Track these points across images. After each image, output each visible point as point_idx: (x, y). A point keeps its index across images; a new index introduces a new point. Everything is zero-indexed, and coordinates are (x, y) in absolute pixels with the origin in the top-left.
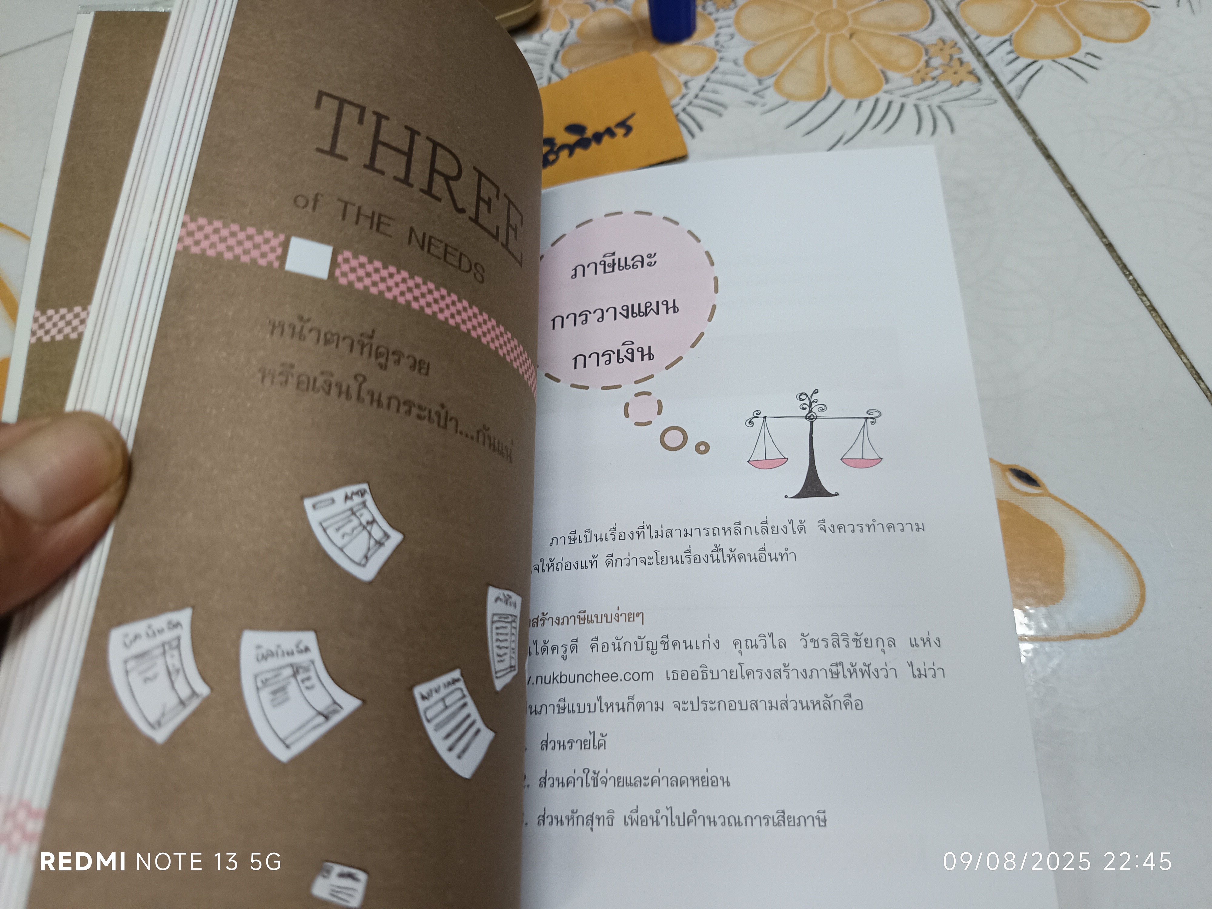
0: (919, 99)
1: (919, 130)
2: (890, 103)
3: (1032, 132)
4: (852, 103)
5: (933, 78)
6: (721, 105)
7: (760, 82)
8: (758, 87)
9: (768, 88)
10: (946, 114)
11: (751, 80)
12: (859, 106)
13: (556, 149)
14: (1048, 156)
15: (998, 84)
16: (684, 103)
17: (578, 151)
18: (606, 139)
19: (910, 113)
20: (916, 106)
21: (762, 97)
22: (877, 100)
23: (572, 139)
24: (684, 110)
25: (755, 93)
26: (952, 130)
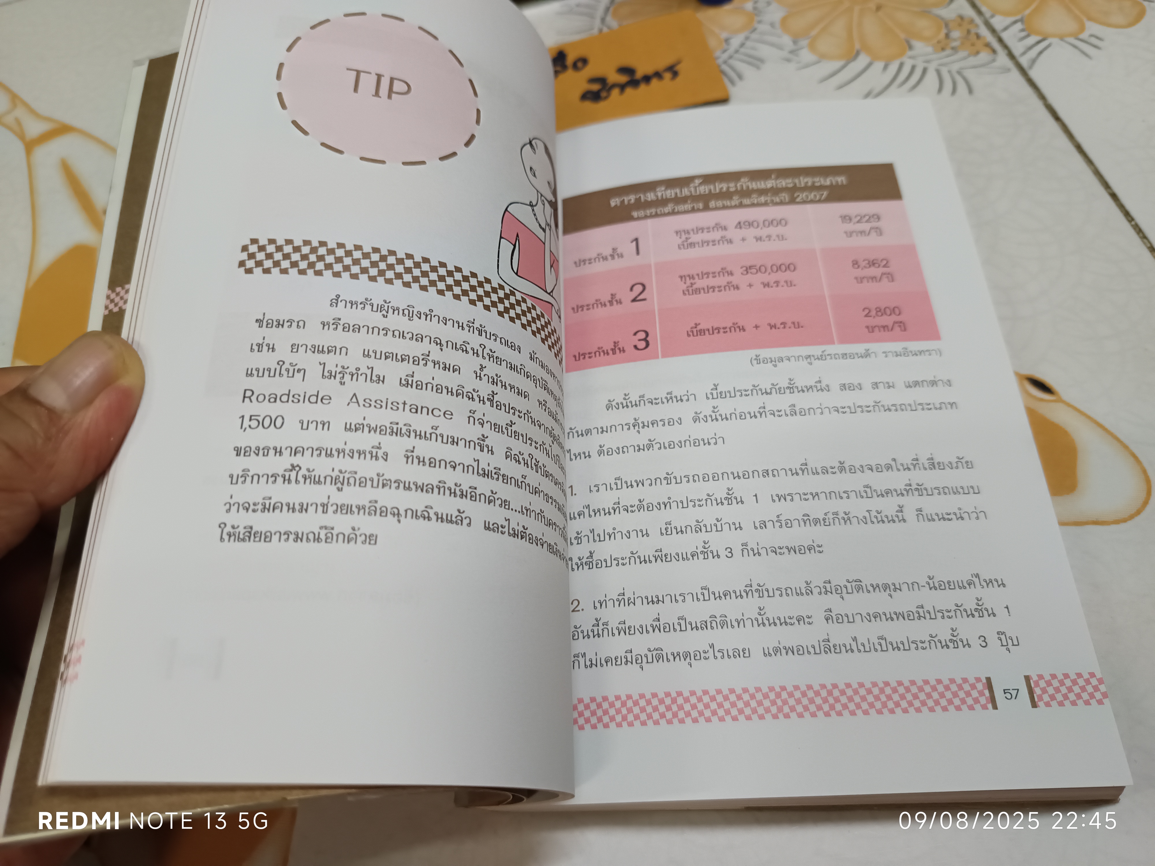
0: (940, 65)
1: (940, 90)
2: (913, 67)
3: (1042, 97)
4: (880, 65)
5: (953, 48)
6: (759, 60)
7: (795, 43)
8: (793, 47)
9: (802, 48)
10: (964, 79)
11: (787, 41)
12: (885, 68)
13: (607, 87)
14: (1057, 118)
15: (1011, 56)
16: (725, 56)
17: (629, 91)
18: (654, 82)
19: (931, 78)
20: (938, 71)
21: (797, 55)
22: (902, 64)
23: (623, 79)
24: (725, 62)
25: (791, 52)
26: (971, 92)
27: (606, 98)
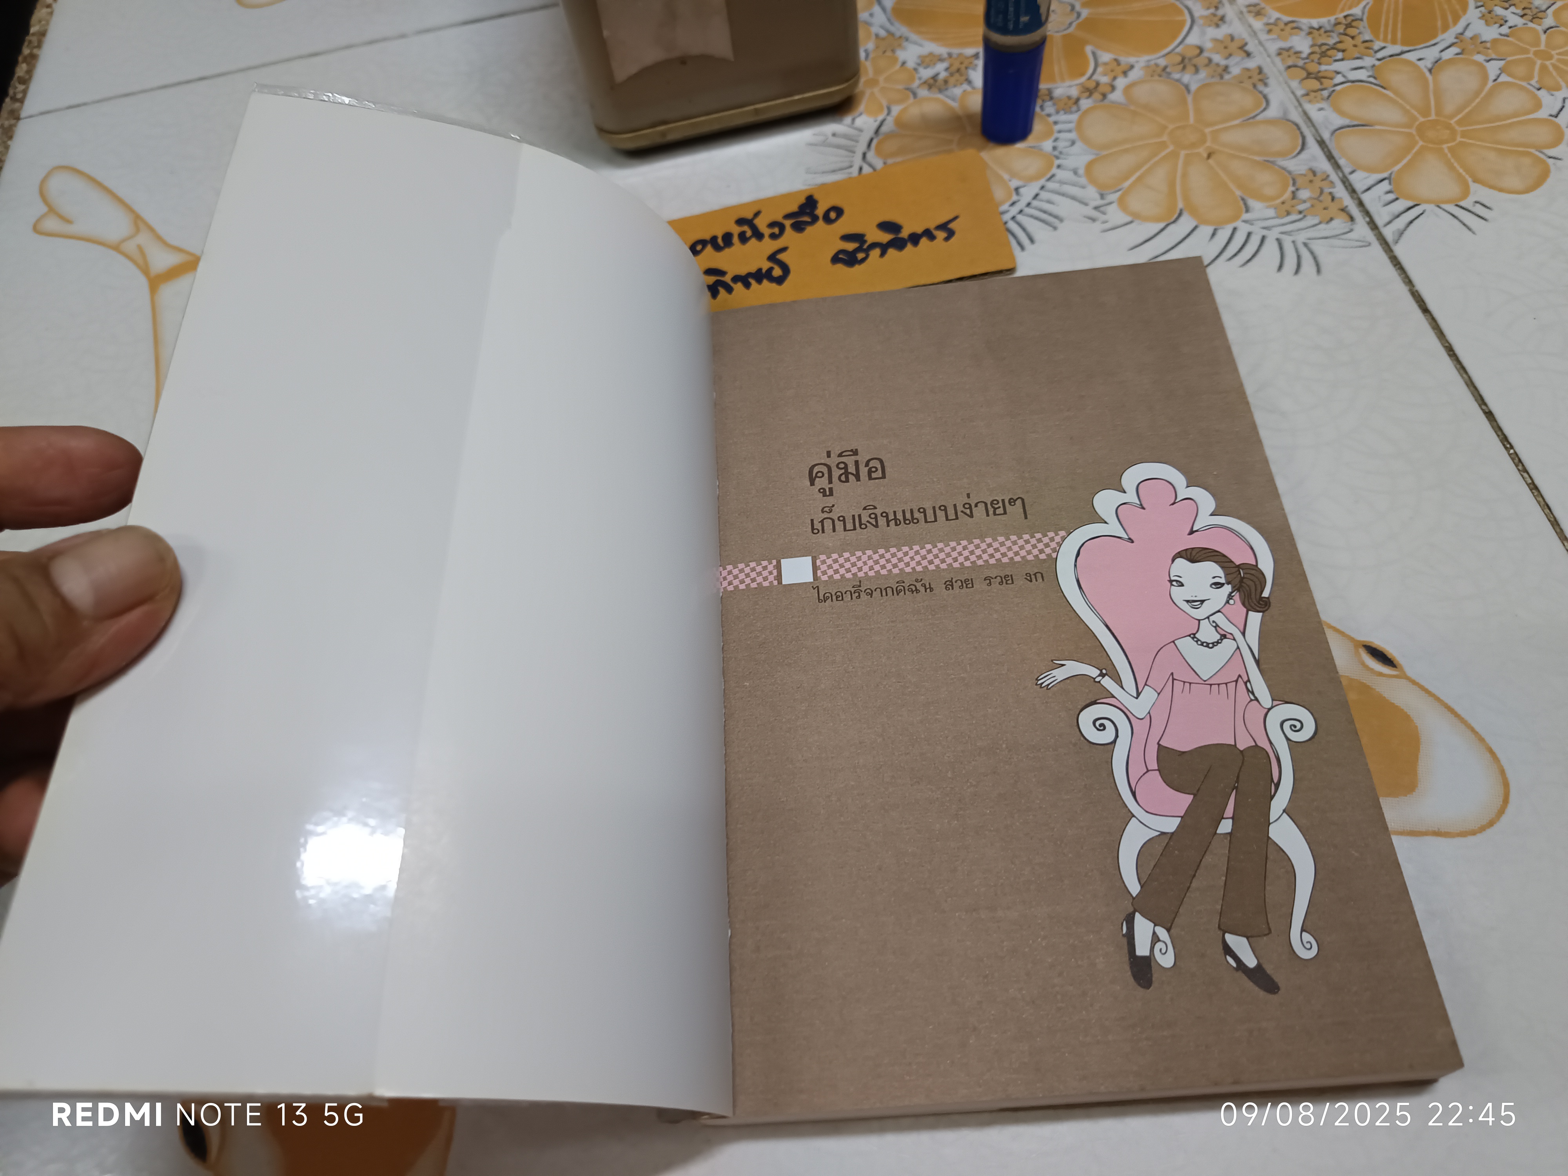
0: (1282, 233)
1: (1280, 267)
2: (1249, 235)
3: (1408, 281)
4: (1207, 230)
5: (1300, 212)
6: (1056, 217)
7: (1102, 196)
8: (1100, 202)
9: (1110, 203)
10: (1312, 253)
11: (1091, 193)
12: (1214, 234)
13: (865, 247)
14: (1425, 310)
15: (1373, 225)
16: (1014, 211)
17: (891, 252)
18: (924, 241)
19: (1271, 247)
20: (1278, 240)
21: (1104, 213)
22: (1235, 229)
23: (885, 237)
24: (1013, 218)
25: (1096, 208)
26: (1319, 271)
27: (863, 260)
